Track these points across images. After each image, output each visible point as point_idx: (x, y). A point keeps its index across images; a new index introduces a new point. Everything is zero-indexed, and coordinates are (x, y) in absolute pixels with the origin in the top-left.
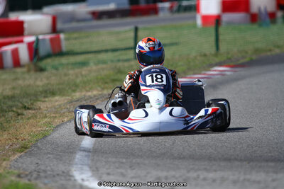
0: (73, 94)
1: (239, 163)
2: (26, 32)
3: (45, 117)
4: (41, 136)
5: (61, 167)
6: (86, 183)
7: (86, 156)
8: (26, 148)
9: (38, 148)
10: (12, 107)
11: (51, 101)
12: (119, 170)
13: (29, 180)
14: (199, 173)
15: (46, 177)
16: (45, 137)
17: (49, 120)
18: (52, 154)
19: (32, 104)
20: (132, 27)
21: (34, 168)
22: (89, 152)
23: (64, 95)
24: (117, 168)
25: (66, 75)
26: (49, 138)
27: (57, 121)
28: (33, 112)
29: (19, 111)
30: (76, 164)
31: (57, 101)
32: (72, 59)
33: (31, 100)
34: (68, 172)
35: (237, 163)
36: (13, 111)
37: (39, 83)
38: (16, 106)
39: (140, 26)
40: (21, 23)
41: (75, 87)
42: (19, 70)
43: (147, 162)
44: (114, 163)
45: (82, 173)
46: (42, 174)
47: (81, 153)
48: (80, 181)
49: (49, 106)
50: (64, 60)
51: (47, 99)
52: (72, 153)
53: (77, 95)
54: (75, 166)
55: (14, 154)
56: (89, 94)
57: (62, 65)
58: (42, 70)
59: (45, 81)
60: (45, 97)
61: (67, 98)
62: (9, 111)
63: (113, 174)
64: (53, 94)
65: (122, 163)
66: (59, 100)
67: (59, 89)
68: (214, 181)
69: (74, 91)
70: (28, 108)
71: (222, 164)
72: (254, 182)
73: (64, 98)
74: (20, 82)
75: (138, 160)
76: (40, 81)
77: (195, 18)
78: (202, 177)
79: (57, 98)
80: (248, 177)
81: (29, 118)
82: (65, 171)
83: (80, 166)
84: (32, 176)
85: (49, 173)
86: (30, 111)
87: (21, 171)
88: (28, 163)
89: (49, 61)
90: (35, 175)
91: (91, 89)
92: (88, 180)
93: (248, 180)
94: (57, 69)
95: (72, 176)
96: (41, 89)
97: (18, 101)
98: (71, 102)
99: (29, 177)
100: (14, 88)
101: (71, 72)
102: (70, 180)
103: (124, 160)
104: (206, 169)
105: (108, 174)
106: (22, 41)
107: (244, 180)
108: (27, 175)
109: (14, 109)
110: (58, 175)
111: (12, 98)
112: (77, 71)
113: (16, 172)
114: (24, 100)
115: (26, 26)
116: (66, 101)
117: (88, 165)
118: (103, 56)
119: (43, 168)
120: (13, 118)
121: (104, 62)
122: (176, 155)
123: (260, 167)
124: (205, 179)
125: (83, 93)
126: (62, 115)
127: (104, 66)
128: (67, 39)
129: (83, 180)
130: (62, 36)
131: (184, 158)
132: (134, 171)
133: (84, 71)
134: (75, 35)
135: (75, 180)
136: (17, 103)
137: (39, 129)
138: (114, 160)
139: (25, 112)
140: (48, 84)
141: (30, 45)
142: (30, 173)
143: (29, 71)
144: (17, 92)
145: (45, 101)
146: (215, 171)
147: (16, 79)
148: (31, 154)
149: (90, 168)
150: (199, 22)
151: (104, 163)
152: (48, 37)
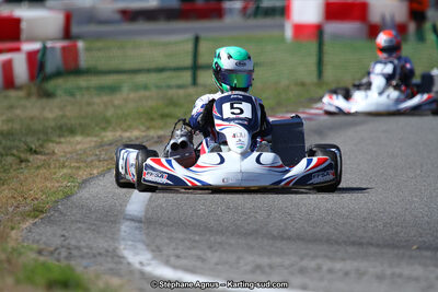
0: (103, 134)
1: (377, 250)
2: (24, 36)
3: (64, 166)
4: (61, 195)
5: (102, 244)
6: (148, 269)
7: (136, 228)
8: (42, 212)
9: (61, 213)
10: (10, 148)
11: (70, 142)
12: (193, 252)
13: (58, 260)
14: (319, 261)
15: (82, 257)
16: (67, 196)
17: (70, 171)
18: (84, 222)
19: (41, 146)
20: (190, 36)
21: (59, 242)
22: (140, 221)
23: (88, 135)
24: (190, 249)
25: (89, 104)
26: (74, 198)
27: (83, 174)
28: (43, 157)
29: (22, 156)
30: (124, 239)
31: (78, 143)
32: (94, 81)
33: (39, 139)
34: (114, 250)
35: (373, 250)
36: (14, 155)
37: (49, 115)
38: (17, 148)
39: (202, 35)
40: (17, 21)
41: (106, 123)
42: (12, 93)
43: (233, 241)
44: (183, 240)
45: (137, 254)
46: (75, 252)
47: (128, 223)
48: (138, 266)
49: (67, 150)
50: (82, 81)
51: (63, 140)
52: (114, 222)
53: (109, 136)
54: (122, 242)
55: (24, 220)
56: (127, 134)
57: (80, 88)
58: (48, 95)
59: (57, 112)
60: (60, 136)
61: (95, 139)
62: (7, 155)
63: (186, 258)
64: (72, 132)
65: (195, 241)
66: (81, 142)
67: (80, 125)
68: (347, 274)
69: (104, 129)
70: (36, 152)
71: (351, 249)
72: (410, 279)
73: (89, 139)
74: (18, 112)
75: (219, 239)
76: (49, 112)
77: (282, 27)
78: (325, 268)
79: (78, 138)
80: (397, 270)
81: (38, 167)
82: (110, 250)
83: (130, 243)
84: (59, 254)
85: (85, 250)
86: (39, 156)
87: (42, 246)
88: (49, 235)
89: (60, 81)
90: (64, 253)
91: (130, 128)
92: (149, 265)
93: (400, 276)
94: (72, 94)
95: (123, 257)
96: (53, 124)
97: (20, 140)
98: (101, 145)
99: (56, 255)
100: (9, 121)
101: (97, 100)
102: (121, 263)
103: (197, 238)
104: (326, 256)
105: (178, 257)
106: (18, 50)
107: (393, 274)
108: (52, 253)
109: (15, 152)
110: (100, 254)
111: (9, 134)
112: (106, 98)
113: (35, 246)
114: (29, 139)
115: (24, 25)
116: (93, 144)
117: (143, 242)
118: (141, 79)
119: (73, 242)
120: (14, 167)
121: (146, 87)
122: (275, 233)
123: (411, 257)
124: (330, 271)
125: (118, 134)
126: (90, 165)
127: (147, 93)
128: (88, 49)
129: (141, 263)
130: (81, 44)
131: (289, 238)
132: (217, 254)
133: (117, 99)
134: (99, 44)
135: (129, 264)
136: (17, 143)
137: (57, 185)
138: (181, 236)
139: (31, 158)
140: (63, 116)
141: (31, 56)
142: (56, 249)
143: (29, 95)
144: (17, 126)
145: (60, 143)
146: (343, 259)
147: (11, 107)
148: (50, 221)
149: (148, 246)
150: (289, 33)
151: (167, 241)
152: (59, 45)
